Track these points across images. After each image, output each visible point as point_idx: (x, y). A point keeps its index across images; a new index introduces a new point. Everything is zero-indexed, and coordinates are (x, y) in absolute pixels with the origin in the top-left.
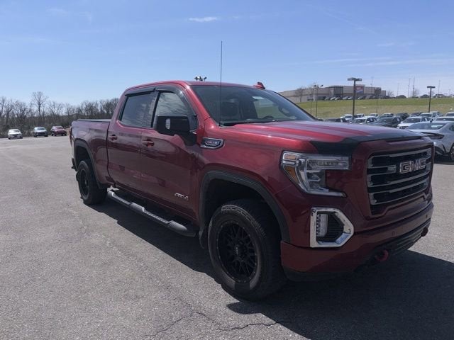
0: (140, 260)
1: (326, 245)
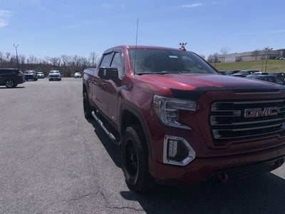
0: (91, 154)
1: (173, 163)
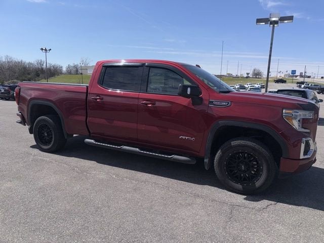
1: (306, 157)
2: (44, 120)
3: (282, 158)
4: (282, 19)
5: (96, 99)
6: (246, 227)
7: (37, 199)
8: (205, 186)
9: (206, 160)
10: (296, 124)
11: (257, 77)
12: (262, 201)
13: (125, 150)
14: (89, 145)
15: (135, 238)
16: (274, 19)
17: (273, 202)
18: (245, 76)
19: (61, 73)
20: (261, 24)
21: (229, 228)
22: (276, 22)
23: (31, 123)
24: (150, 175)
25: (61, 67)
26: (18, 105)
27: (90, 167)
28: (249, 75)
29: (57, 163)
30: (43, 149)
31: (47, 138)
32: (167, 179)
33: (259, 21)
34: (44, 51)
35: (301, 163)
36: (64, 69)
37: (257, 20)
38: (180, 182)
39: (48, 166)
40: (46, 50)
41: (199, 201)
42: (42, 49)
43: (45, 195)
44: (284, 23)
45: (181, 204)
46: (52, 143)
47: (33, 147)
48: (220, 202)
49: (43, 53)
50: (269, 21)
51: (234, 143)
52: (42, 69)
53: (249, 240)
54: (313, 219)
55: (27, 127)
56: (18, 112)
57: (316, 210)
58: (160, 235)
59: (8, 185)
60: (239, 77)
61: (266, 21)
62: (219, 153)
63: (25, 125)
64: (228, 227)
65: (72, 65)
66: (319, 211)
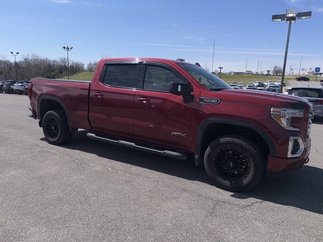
1: (295, 156)
2: (52, 114)
3: (269, 156)
4: (300, 15)
5: (97, 96)
6: (224, 222)
7: (35, 186)
8: (195, 181)
9: (196, 156)
10: (284, 123)
11: (278, 74)
12: (249, 199)
13: (122, 144)
14: (91, 138)
15: (115, 226)
16: (290, 15)
17: (259, 200)
18: (266, 73)
19: (83, 70)
20: (278, 20)
21: (208, 222)
22: (293, 18)
23: (41, 117)
24: (144, 169)
25: (83, 65)
26: (31, 100)
27: (90, 160)
28: (270, 73)
29: (61, 154)
30: (50, 141)
31: (54, 131)
32: (159, 173)
33: (275, 17)
34: (66, 49)
35: (289, 162)
36: (86, 67)
37: (273, 16)
38: (172, 176)
39: (51, 158)
40: (68, 48)
41: (185, 195)
42: (64, 48)
43: (43, 183)
44: (301, 19)
45: (166, 197)
46: (58, 136)
47: (42, 139)
48: (205, 198)
49: (65, 51)
50: (286, 17)
51: (223, 140)
52: (65, 66)
53: (224, 234)
54: (296, 219)
55: (38, 121)
56: (30, 107)
57: (303, 210)
58: (139, 225)
59: (13, 173)
60: (259, 75)
61: (282, 17)
62: (208, 150)
63: (36, 119)
64: (206, 222)
65: (93, 62)
66: (305, 211)
